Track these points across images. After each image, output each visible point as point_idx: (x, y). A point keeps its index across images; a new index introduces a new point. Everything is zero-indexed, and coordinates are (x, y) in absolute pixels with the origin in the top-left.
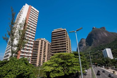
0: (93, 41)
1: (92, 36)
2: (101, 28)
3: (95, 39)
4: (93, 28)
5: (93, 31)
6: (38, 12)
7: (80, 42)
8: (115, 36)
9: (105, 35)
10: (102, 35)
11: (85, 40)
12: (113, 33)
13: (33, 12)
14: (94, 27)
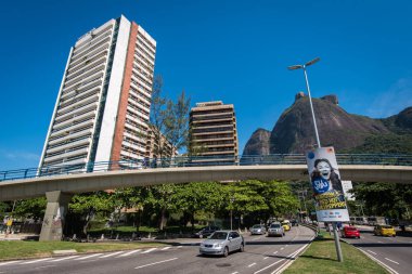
0: (293, 140)
1: (293, 124)
2: (323, 98)
3: (303, 133)
4: (298, 97)
5: (296, 107)
6: (154, 43)
7: (251, 142)
8: (367, 128)
9: (334, 122)
10: (326, 122)
11: (268, 136)
12: (359, 119)
13: (141, 46)
14: (302, 93)
